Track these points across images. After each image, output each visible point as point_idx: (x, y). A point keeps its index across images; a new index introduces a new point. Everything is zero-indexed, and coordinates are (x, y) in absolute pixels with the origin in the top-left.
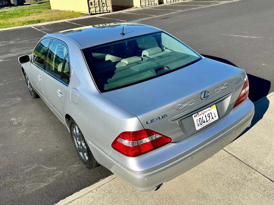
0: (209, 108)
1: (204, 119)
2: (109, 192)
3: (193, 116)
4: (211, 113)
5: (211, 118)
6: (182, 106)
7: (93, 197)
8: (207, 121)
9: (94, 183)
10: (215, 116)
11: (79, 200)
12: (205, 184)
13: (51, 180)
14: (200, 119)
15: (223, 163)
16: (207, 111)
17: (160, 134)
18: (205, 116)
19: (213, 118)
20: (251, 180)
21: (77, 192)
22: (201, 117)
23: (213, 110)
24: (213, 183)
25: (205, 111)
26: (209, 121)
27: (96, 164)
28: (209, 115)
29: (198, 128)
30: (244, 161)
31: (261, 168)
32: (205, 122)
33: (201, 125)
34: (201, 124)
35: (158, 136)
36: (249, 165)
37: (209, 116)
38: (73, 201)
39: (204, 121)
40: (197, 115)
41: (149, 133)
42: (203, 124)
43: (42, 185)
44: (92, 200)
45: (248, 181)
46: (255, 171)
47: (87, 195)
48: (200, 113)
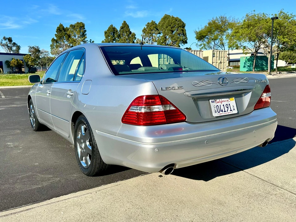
0: (228, 99)
1: (222, 108)
2: (111, 194)
3: (210, 101)
4: (229, 105)
5: (229, 109)
6: (198, 83)
7: (91, 197)
8: (225, 111)
9: (94, 187)
10: (234, 109)
11: (76, 198)
12: (222, 194)
13: (45, 184)
14: (218, 106)
15: (244, 181)
16: (225, 101)
17: (175, 107)
18: (223, 105)
19: (231, 110)
20: (275, 195)
21: (74, 193)
22: (218, 104)
23: (232, 102)
24: (231, 194)
25: (223, 100)
26: (227, 112)
27: (99, 165)
28: (227, 105)
29: (215, 115)
30: (268, 181)
31: (286, 187)
32: (223, 112)
33: (218, 113)
34: (219, 111)
35: (173, 108)
36: (274, 184)
37: (227, 107)
38: (68, 199)
39: (221, 110)
40: (215, 102)
41: (163, 101)
42: (221, 112)
43: (34, 187)
44: (90, 199)
45: (272, 195)
46: (280, 188)
47: (85, 196)
48: (218, 100)
